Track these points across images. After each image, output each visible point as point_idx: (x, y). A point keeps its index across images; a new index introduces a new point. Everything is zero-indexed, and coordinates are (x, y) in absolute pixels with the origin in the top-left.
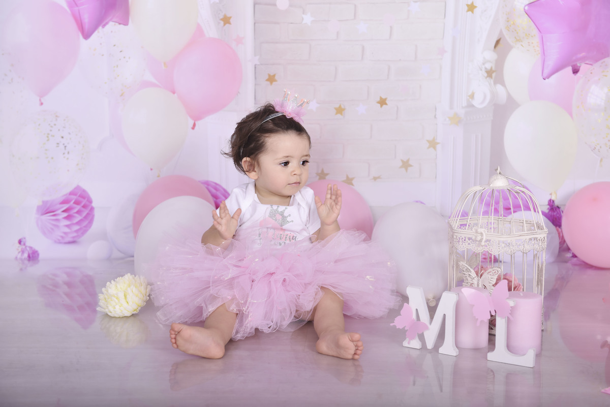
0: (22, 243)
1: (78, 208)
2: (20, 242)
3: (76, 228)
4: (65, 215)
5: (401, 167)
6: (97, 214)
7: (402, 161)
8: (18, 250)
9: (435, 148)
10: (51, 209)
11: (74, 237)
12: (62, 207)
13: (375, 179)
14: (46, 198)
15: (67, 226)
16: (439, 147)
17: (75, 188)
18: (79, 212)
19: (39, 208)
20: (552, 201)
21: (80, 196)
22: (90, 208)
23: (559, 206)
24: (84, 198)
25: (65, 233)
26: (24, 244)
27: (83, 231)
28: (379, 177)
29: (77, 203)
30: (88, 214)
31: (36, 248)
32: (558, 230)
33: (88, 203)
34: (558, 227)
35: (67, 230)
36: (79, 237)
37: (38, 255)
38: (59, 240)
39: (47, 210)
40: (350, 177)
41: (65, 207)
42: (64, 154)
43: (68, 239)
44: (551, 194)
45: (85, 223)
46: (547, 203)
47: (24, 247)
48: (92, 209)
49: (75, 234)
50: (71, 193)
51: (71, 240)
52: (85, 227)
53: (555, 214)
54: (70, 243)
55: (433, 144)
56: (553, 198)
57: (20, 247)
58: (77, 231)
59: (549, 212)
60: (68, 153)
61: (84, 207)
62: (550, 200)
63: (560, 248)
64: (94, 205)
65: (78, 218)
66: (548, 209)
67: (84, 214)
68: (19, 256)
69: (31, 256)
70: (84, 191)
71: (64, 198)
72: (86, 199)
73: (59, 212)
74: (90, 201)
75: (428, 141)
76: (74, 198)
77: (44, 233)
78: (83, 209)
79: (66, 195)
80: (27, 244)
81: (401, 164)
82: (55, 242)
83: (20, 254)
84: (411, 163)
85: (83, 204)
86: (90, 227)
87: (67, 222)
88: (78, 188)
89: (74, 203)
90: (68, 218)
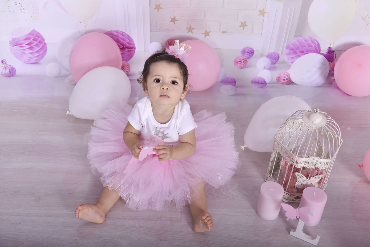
0: (4, 62)
1: (36, 43)
2: (2, 62)
3: (37, 54)
4: (28, 47)
5: (240, 26)
6: (48, 46)
7: (242, 22)
8: (2, 67)
9: (263, 15)
10: (18, 43)
11: (36, 60)
12: (26, 42)
13: (223, 32)
14: (14, 37)
15: (30, 53)
16: (266, 15)
17: (32, 31)
18: (36, 45)
19: (10, 42)
20: (330, 48)
21: (35, 36)
22: (44, 43)
23: (334, 51)
24: (39, 37)
25: (30, 57)
26: (6, 64)
27: (42, 56)
28: (226, 32)
29: (34, 40)
30: (43, 47)
31: (14, 66)
32: (330, 64)
33: (42, 40)
34: (330, 62)
35: (31, 56)
36: (39, 60)
37: (15, 70)
38: (27, 61)
39: (16, 43)
40: (208, 31)
41: (28, 42)
42: (21, 9)
43: (33, 61)
44: (331, 44)
45: (42, 52)
46: (327, 49)
47: (5, 65)
48: (45, 44)
49: (36, 59)
50: (30, 34)
51: (35, 62)
52: (42, 54)
53: (330, 55)
54: (34, 63)
55: (262, 13)
56: (331, 46)
57: (4, 65)
58: (37, 56)
59: (327, 54)
60: (24, 9)
61: (40, 42)
62: (329, 48)
63: (329, 73)
64: (46, 41)
65: (37, 49)
66: (327, 52)
67: (41, 47)
68: (4, 71)
69: (11, 71)
70: (38, 33)
71: (26, 36)
72: (40, 38)
73: (24, 45)
74: (44, 40)
75: (259, 11)
76: (33, 37)
77: (17, 57)
78: (39, 44)
79: (27, 35)
80: (7, 63)
81: (240, 24)
82: (25, 62)
83: (4, 70)
84: (247, 24)
85: (38, 41)
86: (45, 55)
87: (31, 51)
88: (34, 31)
89: (33, 40)
90: (30, 48)
